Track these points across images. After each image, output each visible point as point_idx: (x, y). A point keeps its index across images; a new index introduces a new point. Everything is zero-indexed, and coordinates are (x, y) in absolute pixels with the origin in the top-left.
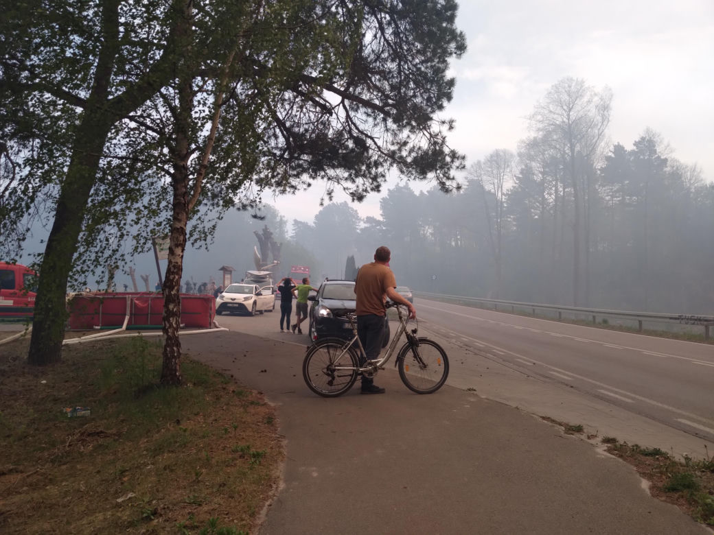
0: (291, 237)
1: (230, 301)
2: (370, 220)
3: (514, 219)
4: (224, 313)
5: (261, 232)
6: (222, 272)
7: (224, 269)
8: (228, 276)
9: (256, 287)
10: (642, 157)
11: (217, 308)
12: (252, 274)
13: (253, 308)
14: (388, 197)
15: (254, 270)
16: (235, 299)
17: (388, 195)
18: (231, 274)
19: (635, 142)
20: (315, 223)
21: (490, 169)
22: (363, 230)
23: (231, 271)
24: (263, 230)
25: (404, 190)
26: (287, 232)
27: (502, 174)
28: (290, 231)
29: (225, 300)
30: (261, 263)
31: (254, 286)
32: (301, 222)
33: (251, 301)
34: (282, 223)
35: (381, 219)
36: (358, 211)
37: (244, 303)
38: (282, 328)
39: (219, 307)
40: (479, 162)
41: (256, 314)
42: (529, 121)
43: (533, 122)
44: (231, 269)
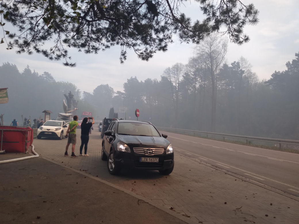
0: (82, 99)
1: (47, 131)
2: (119, 92)
3: (181, 94)
4: (42, 138)
5: (67, 95)
6: (44, 113)
7: (46, 112)
8: (47, 116)
9: (63, 123)
10: (234, 70)
11: (38, 135)
12: (62, 115)
13: (61, 134)
14: (127, 83)
15: (63, 113)
16: (49, 130)
17: (127, 82)
18: (50, 115)
19: (232, 63)
20: (93, 93)
21: (174, 71)
22: (115, 97)
23: (50, 113)
24: (69, 93)
25: (134, 80)
26: (80, 97)
27: (179, 74)
28: (82, 97)
29: (43, 130)
30: (67, 109)
31: (62, 121)
32: (87, 93)
33: (60, 131)
34: (78, 92)
35: (124, 92)
36: (113, 89)
37: (55, 132)
38: (81, 153)
39: (39, 134)
40: (169, 68)
41: (63, 138)
42: (194, 50)
43: (195, 50)
44: (50, 112)
